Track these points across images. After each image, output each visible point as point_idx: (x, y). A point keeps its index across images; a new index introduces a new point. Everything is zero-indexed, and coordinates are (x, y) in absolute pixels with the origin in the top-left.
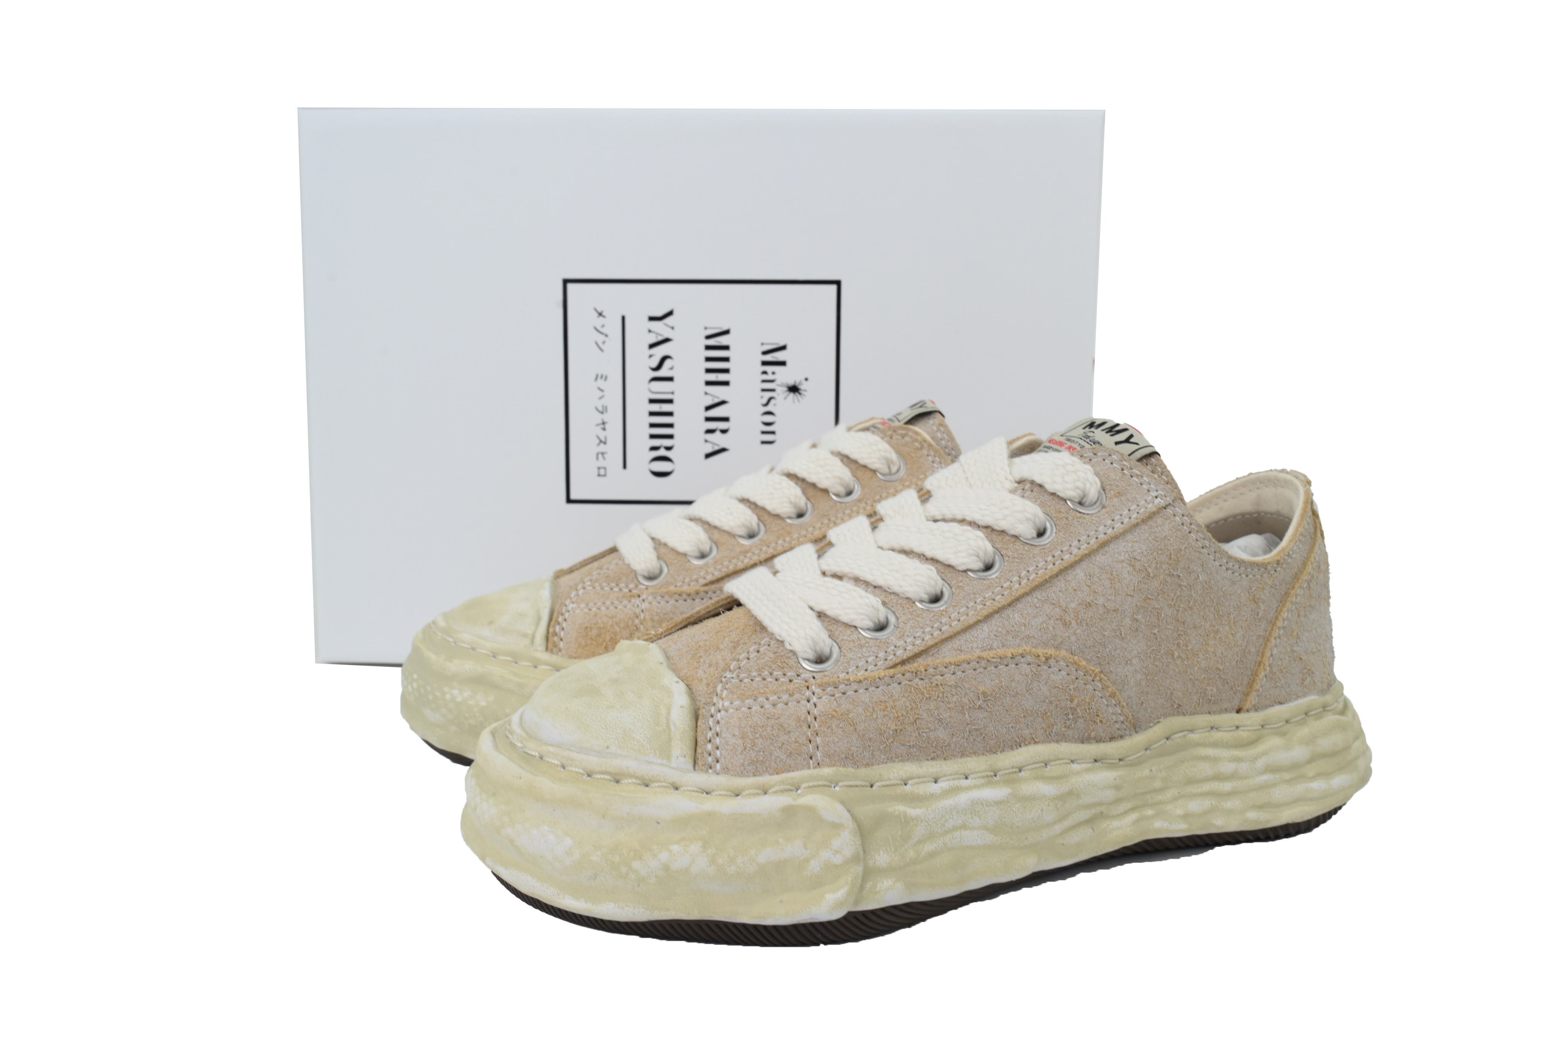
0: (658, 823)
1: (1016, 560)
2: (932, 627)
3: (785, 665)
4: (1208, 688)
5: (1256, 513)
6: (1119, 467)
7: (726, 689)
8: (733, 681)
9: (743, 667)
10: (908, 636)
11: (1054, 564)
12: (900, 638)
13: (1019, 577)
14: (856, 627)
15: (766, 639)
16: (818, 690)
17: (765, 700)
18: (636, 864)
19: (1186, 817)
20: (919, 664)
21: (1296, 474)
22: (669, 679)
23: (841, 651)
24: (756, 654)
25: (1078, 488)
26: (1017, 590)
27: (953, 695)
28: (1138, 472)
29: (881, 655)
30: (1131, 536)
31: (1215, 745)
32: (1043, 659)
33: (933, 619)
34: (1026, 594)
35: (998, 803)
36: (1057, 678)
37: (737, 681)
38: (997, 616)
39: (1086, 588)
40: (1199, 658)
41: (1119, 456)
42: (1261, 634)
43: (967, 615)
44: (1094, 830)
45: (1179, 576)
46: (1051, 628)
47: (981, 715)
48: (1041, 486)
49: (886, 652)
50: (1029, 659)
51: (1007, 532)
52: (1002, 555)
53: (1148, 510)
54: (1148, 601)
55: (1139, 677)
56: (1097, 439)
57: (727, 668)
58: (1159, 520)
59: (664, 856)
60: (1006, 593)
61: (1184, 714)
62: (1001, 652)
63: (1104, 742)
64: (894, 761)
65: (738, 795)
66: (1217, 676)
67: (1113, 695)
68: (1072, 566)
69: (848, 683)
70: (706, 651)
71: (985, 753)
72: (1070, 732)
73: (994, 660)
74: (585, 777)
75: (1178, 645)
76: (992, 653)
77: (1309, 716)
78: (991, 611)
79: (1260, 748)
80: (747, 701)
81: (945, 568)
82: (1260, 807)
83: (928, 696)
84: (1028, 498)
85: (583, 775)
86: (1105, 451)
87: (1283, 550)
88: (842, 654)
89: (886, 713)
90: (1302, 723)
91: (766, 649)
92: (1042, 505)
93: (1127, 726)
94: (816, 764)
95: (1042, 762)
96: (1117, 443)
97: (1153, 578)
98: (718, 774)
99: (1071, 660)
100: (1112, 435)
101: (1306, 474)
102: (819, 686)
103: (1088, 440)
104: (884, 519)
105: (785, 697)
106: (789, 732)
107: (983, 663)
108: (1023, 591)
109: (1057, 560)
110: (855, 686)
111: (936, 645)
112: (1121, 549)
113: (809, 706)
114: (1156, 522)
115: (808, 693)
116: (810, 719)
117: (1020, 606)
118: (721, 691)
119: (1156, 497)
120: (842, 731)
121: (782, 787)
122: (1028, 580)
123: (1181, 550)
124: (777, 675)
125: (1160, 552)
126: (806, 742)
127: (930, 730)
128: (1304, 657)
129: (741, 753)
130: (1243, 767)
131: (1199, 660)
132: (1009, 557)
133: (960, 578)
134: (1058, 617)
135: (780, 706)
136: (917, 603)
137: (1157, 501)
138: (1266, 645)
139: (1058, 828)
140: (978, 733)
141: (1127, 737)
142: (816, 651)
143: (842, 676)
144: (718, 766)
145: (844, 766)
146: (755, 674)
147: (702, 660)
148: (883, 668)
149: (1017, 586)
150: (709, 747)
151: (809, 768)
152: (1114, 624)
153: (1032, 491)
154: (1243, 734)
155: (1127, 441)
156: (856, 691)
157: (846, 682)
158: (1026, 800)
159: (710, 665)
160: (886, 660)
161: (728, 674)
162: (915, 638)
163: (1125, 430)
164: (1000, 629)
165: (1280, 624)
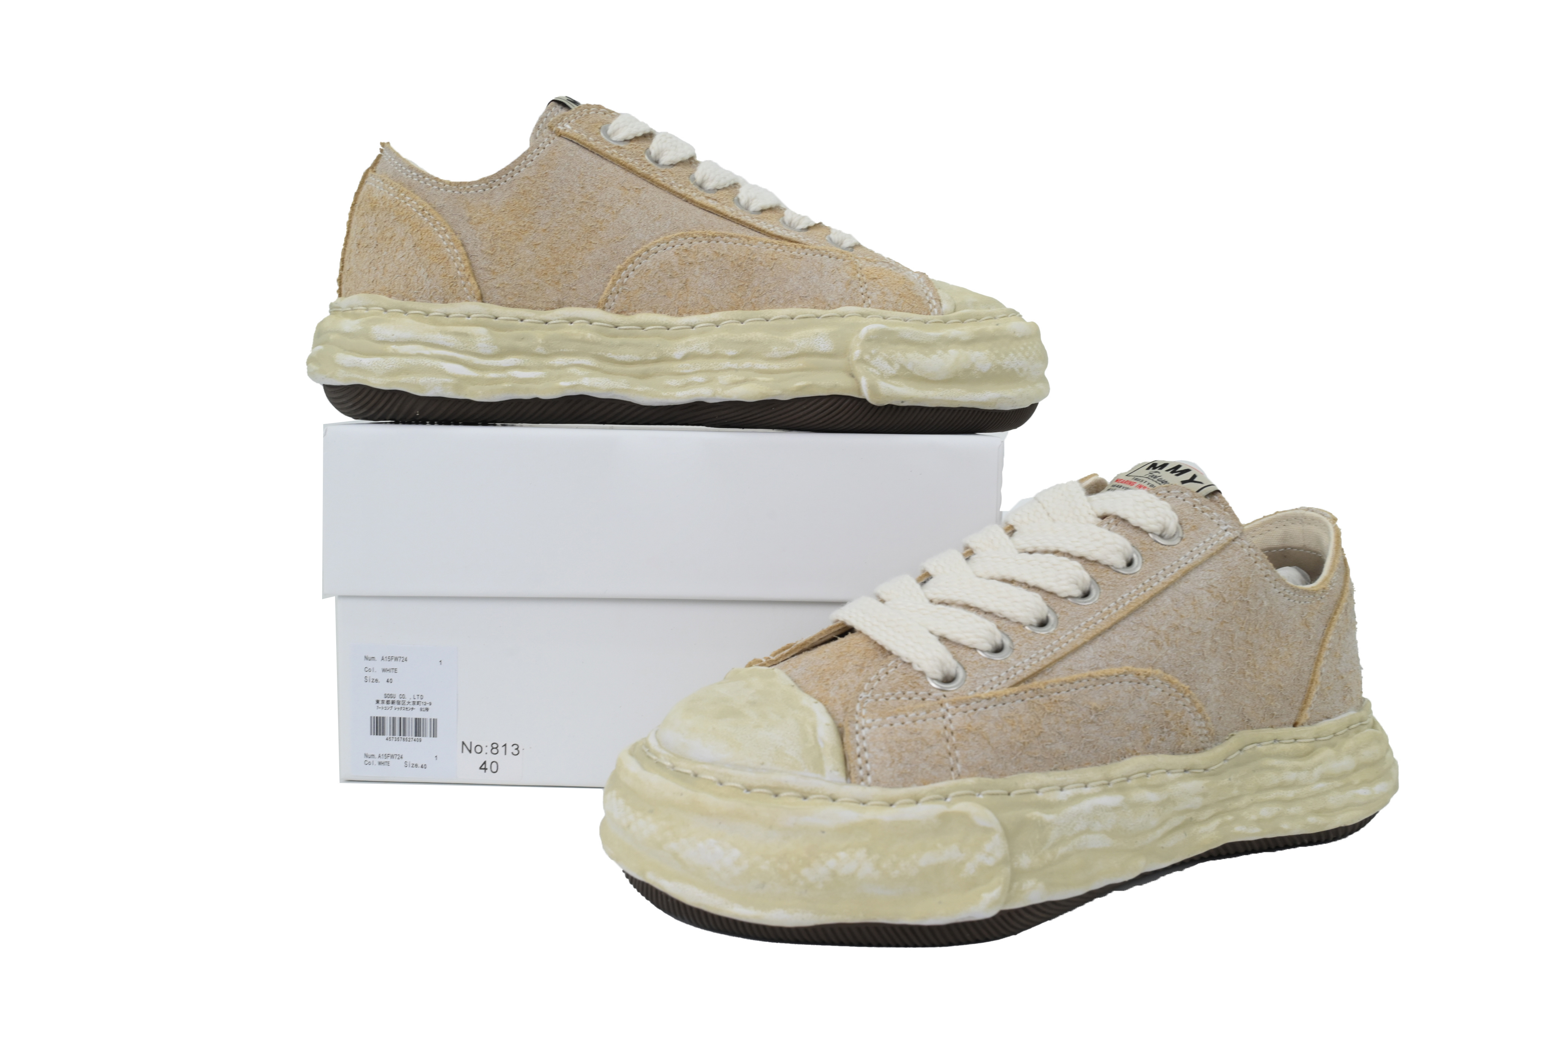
0: (823, 832)
1: (1111, 588)
2: (1045, 649)
3: (915, 685)
4: (1272, 703)
5: (1282, 548)
6: (1191, 504)
7: (864, 708)
8: (869, 700)
9: (876, 687)
10: (1024, 657)
11: (1145, 591)
12: (1018, 658)
13: (1116, 602)
14: (975, 649)
15: (892, 662)
16: (950, 707)
17: (905, 717)
18: (805, 872)
19: (1259, 822)
20: (1037, 682)
21: (1323, 513)
22: (807, 701)
23: (966, 672)
24: (885, 675)
25: (1159, 522)
26: (1115, 614)
27: (1069, 710)
28: (1208, 508)
29: (1003, 674)
30: (1208, 566)
31: (1278, 756)
32: (1143, 677)
33: (1044, 641)
34: (1124, 618)
35: (1115, 809)
36: (1155, 694)
37: (873, 700)
38: (1099, 638)
39: (1173, 613)
40: (1264, 676)
41: (1191, 494)
42: (1312, 654)
43: (1074, 637)
44: (1186, 835)
45: (1248, 602)
46: (1147, 649)
47: (1093, 728)
48: (1124, 520)
49: (1007, 672)
50: (1131, 677)
51: (1100, 562)
52: (1097, 583)
53: (1221, 542)
54: (1224, 624)
55: (1218, 693)
56: (1164, 478)
57: (860, 689)
58: (1230, 552)
59: (831, 863)
60: (1106, 617)
61: (1252, 728)
62: (1107, 671)
63: (1190, 753)
64: (1023, 772)
65: (891, 805)
66: (1279, 693)
67: (1200, 711)
68: (1160, 593)
69: (979, 699)
70: (832, 675)
71: (1098, 764)
72: (1164, 745)
73: (1103, 678)
74: (745, 791)
75: (1248, 664)
76: (1100, 672)
77: (1350, 729)
78: (1095, 634)
79: (1316, 758)
80: (888, 718)
81: (1048, 594)
82: (1317, 812)
83: (1048, 711)
84: (1114, 531)
85: (743, 790)
86: (1177, 489)
87: (1326, 579)
88: (968, 674)
89: (1014, 727)
90: (1346, 736)
91: (894, 671)
92: (1128, 537)
93: (1209, 738)
94: (957, 776)
95: (1144, 772)
96: (1183, 482)
97: (1228, 603)
98: (869, 786)
99: (1165, 678)
100: (1177, 475)
101: (1331, 512)
102: (953, 703)
103: (1156, 480)
104: (975, 552)
105: (923, 714)
106: (932, 746)
107: (1093, 681)
108: (1121, 615)
109: (1147, 587)
110: (985, 703)
111: (1050, 665)
112: (1200, 578)
113: (945, 722)
114: (1227, 552)
115: (943, 710)
116: (947, 733)
117: (1118, 629)
118: (860, 710)
119: (1226, 531)
120: (978, 744)
121: (932, 797)
122: (1124, 605)
123: (1249, 578)
124: (910, 694)
125: (1233, 580)
126: (947, 755)
127: (1053, 743)
128: (1345, 676)
129: (890, 766)
130: (1303, 776)
131: (1265, 678)
132: (1104, 585)
133: (1063, 604)
134: (1152, 639)
135: (919, 722)
136: (1027, 628)
137: (1227, 534)
138: (1316, 664)
139: (1159, 832)
140: (1091, 745)
141: (1208, 749)
142: (943, 672)
143: (971, 694)
144: (869, 779)
145: (982, 776)
146: (888, 693)
147: (830, 682)
148: (1008, 686)
149: (1115, 611)
150: (859, 761)
151: (951, 779)
152: (1198, 645)
153: (1116, 525)
154: (1301, 746)
155: (1192, 480)
156: (986, 708)
157: (977, 699)
158: (1137, 806)
159: (840, 687)
160: (1008, 679)
161: (863, 695)
162: (1031, 658)
163: (1188, 470)
164: (1104, 650)
165: (1327, 645)
